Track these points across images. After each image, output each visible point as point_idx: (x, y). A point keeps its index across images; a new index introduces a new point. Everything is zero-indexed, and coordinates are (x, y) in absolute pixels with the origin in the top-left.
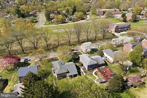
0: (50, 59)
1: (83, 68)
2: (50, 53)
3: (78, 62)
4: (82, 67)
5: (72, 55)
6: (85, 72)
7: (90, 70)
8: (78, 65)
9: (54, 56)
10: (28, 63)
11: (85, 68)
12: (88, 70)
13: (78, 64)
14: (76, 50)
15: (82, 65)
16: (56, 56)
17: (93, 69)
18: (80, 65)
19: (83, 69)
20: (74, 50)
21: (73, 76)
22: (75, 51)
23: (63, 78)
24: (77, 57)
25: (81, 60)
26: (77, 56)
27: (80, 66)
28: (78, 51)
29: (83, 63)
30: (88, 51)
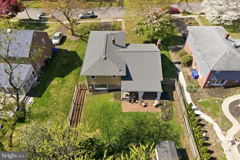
0: (100, 24)
1: (190, 74)
2: (109, 11)
3: (179, 49)
4: (188, 69)
5: (161, 20)
6: (192, 91)
7: (214, 87)
8: (173, 61)
9: (114, 18)
10: (44, 25)
11: (197, 77)
12: (204, 87)
13: (173, 57)
14: (185, 13)
15: (189, 63)
16: (118, 20)
17: (226, 87)
18: (180, 60)
19: (188, 79)
20: (178, 13)
21: (140, 96)
22: (180, 16)
23: (110, 91)
24: (179, 34)
25: (190, 46)
26: (180, 31)
27: (179, 63)
28: (189, 16)
29: (193, 56)
30: (224, 17)
